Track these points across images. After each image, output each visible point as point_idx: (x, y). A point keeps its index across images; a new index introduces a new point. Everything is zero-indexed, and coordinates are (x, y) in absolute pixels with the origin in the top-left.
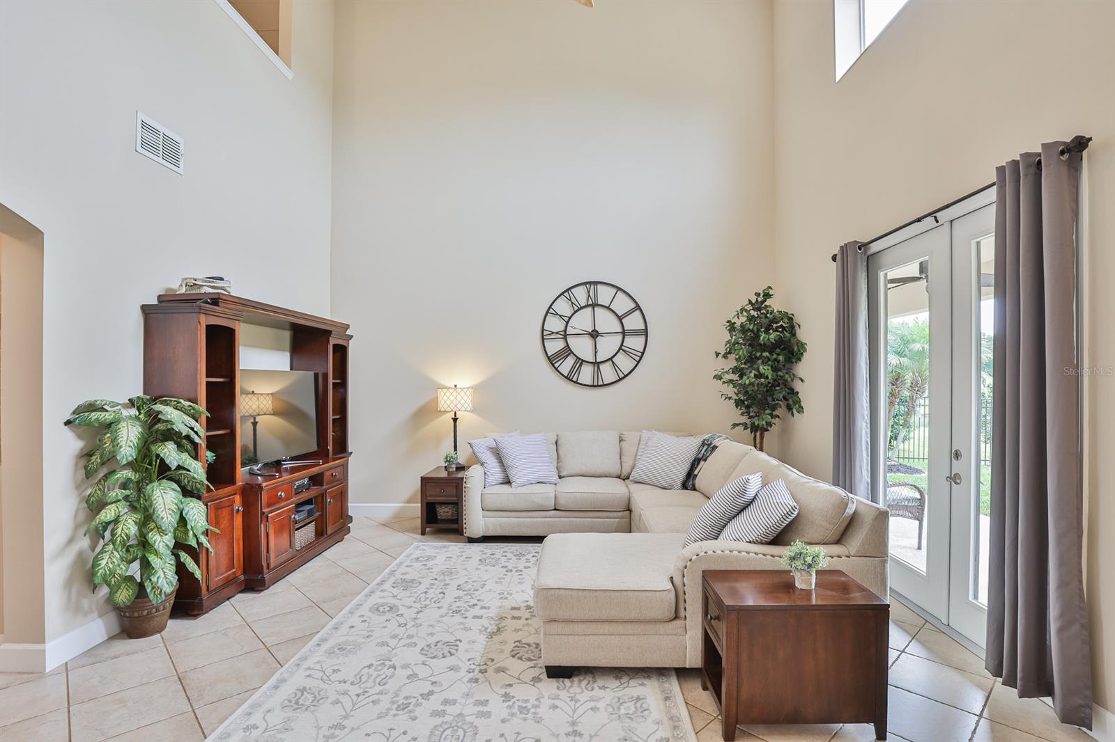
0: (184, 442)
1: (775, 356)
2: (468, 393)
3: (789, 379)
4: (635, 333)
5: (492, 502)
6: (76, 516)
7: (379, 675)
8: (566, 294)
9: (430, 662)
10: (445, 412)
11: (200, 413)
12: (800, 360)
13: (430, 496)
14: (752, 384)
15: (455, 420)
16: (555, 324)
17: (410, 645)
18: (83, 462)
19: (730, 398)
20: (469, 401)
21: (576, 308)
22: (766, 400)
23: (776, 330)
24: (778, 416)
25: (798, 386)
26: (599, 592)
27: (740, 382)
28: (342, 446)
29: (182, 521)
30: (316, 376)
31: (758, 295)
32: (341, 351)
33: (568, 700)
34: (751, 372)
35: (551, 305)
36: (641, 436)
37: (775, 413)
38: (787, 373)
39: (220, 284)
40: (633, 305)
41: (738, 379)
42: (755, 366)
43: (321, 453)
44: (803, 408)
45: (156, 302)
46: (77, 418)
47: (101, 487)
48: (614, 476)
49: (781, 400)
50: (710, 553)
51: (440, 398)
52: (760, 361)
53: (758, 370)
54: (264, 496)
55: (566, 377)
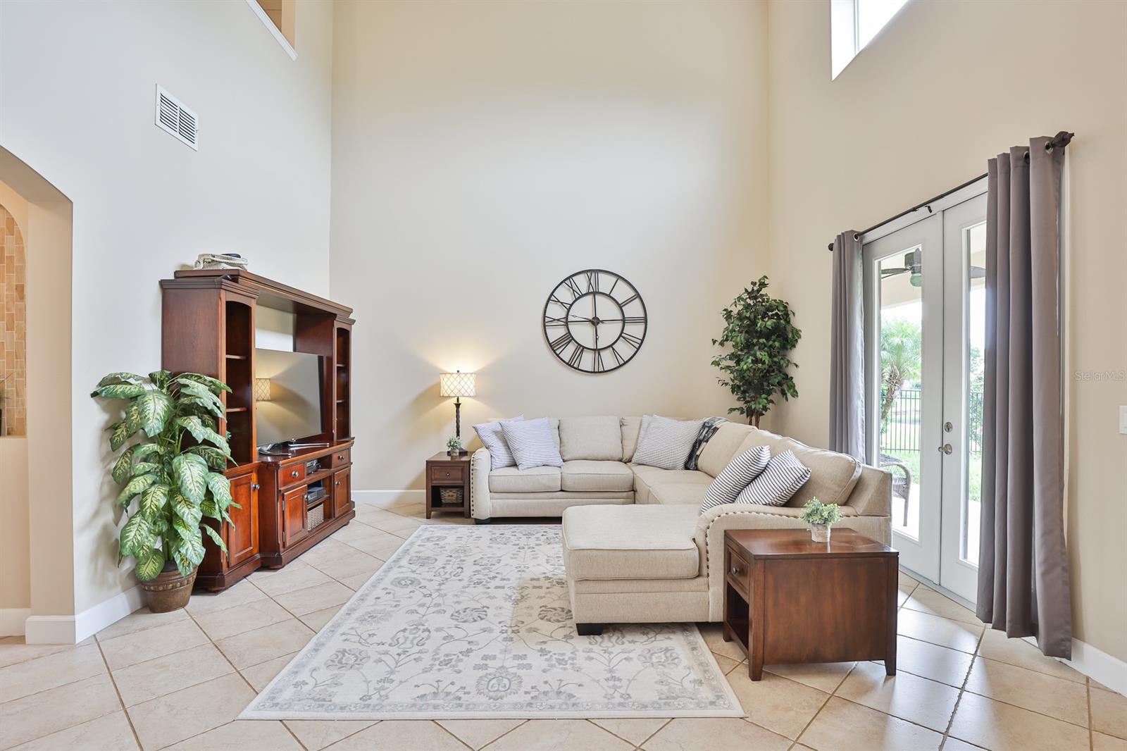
0: (208, 416)
1: (771, 343)
2: (471, 379)
3: (785, 365)
4: (635, 320)
5: (498, 485)
6: (101, 488)
7: (414, 638)
8: (568, 282)
9: (461, 625)
10: (449, 397)
11: (221, 389)
12: (794, 346)
13: (435, 479)
14: (748, 369)
15: (458, 405)
16: (556, 312)
17: (439, 612)
18: (108, 435)
19: (727, 384)
20: (472, 387)
21: (577, 296)
22: (762, 385)
23: (771, 318)
24: (772, 402)
25: (792, 372)
26: (628, 552)
27: (737, 368)
28: (345, 431)
29: (209, 495)
30: (321, 359)
31: (754, 284)
32: (344, 335)
33: (602, 653)
34: (748, 358)
35: (553, 292)
36: (641, 420)
37: (770, 398)
38: (782, 359)
39: (237, 261)
40: (632, 294)
41: (735, 365)
42: (752, 352)
43: (325, 437)
44: (797, 392)
45: (173, 278)
46: (103, 390)
47: (127, 460)
48: (617, 458)
49: (776, 386)
50: (731, 513)
51: (443, 383)
52: (757, 348)
53: (755, 355)
54: (281, 473)
55: (567, 364)
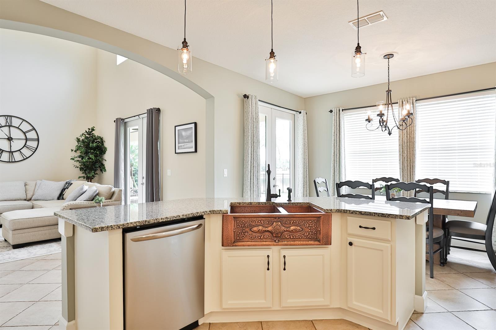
1: (96, 152)
3: (101, 160)
4: (32, 140)
12: (105, 153)
14: (87, 162)
19: (78, 167)
22: (92, 167)
23: (96, 142)
24: (97, 174)
25: (104, 163)
27: (82, 161)
31: (89, 129)
34: (86, 157)
36: (36, 182)
37: (96, 172)
38: (100, 158)
40: (31, 128)
41: (81, 160)
42: (88, 155)
44: (106, 170)
48: (23, 199)
49: (98, 168)
52: (90, 153)
53: (89, 156)
